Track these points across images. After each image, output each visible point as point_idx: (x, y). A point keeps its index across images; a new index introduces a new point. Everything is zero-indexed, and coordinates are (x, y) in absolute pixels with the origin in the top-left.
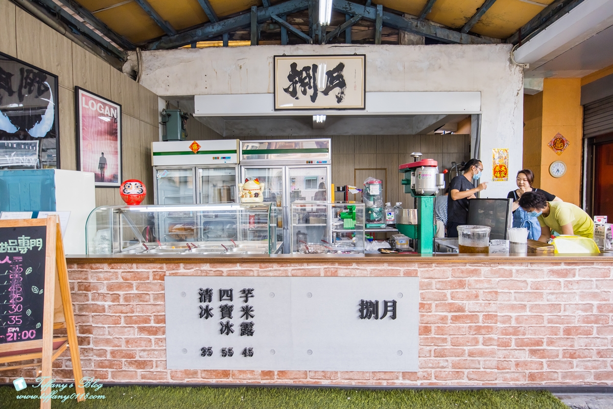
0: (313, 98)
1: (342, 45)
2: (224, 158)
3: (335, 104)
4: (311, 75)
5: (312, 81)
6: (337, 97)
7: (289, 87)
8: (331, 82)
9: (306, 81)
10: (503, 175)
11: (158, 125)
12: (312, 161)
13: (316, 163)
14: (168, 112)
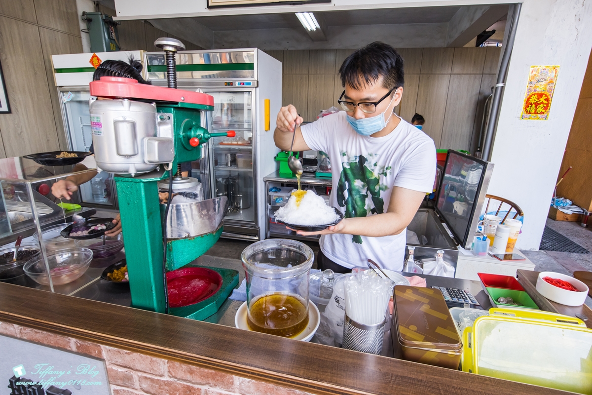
10: (540, 109)
11: (80, 33)
12: (232, 83)
13: (237, 85)
14: (89, 17)
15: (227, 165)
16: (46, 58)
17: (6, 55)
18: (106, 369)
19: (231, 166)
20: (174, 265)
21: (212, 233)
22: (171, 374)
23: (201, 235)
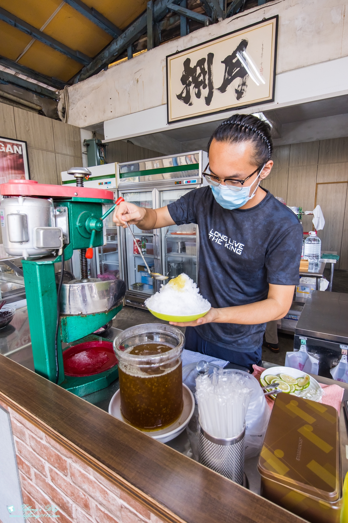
0: (208, 101)
1: (246, 12)
2: (106, 183)
3: (234, 102)
4: (206, 69)
5: (207, 77)
6: (237, 91)
7: (182, 93)
8: (230, 73)
9: (200, 80)
11: (81, 155)
12: (181, 181)
13: (185, 183)
14: (88, 142)
15: (178, 252)
16: (58, 174)
17: (34, 175)
18: (10, 421)
19: (181, 252)
20: (68, 338)
21: (105, 312)
22: (47, 439)
23: (93, 313)
